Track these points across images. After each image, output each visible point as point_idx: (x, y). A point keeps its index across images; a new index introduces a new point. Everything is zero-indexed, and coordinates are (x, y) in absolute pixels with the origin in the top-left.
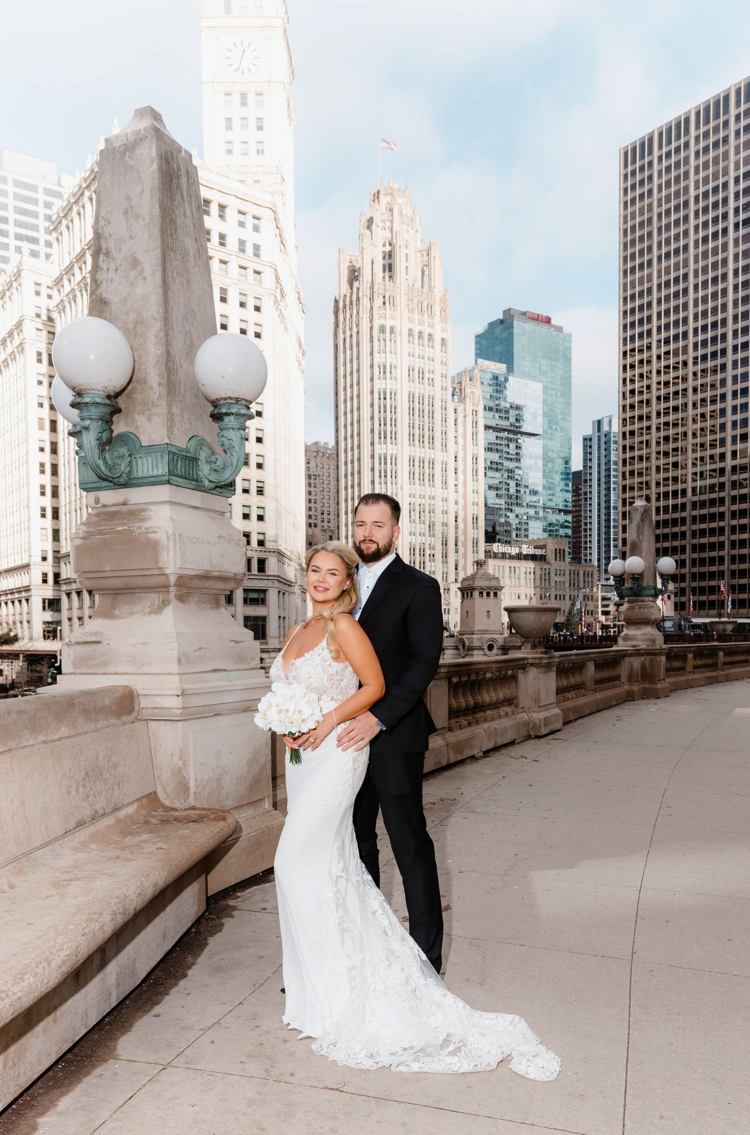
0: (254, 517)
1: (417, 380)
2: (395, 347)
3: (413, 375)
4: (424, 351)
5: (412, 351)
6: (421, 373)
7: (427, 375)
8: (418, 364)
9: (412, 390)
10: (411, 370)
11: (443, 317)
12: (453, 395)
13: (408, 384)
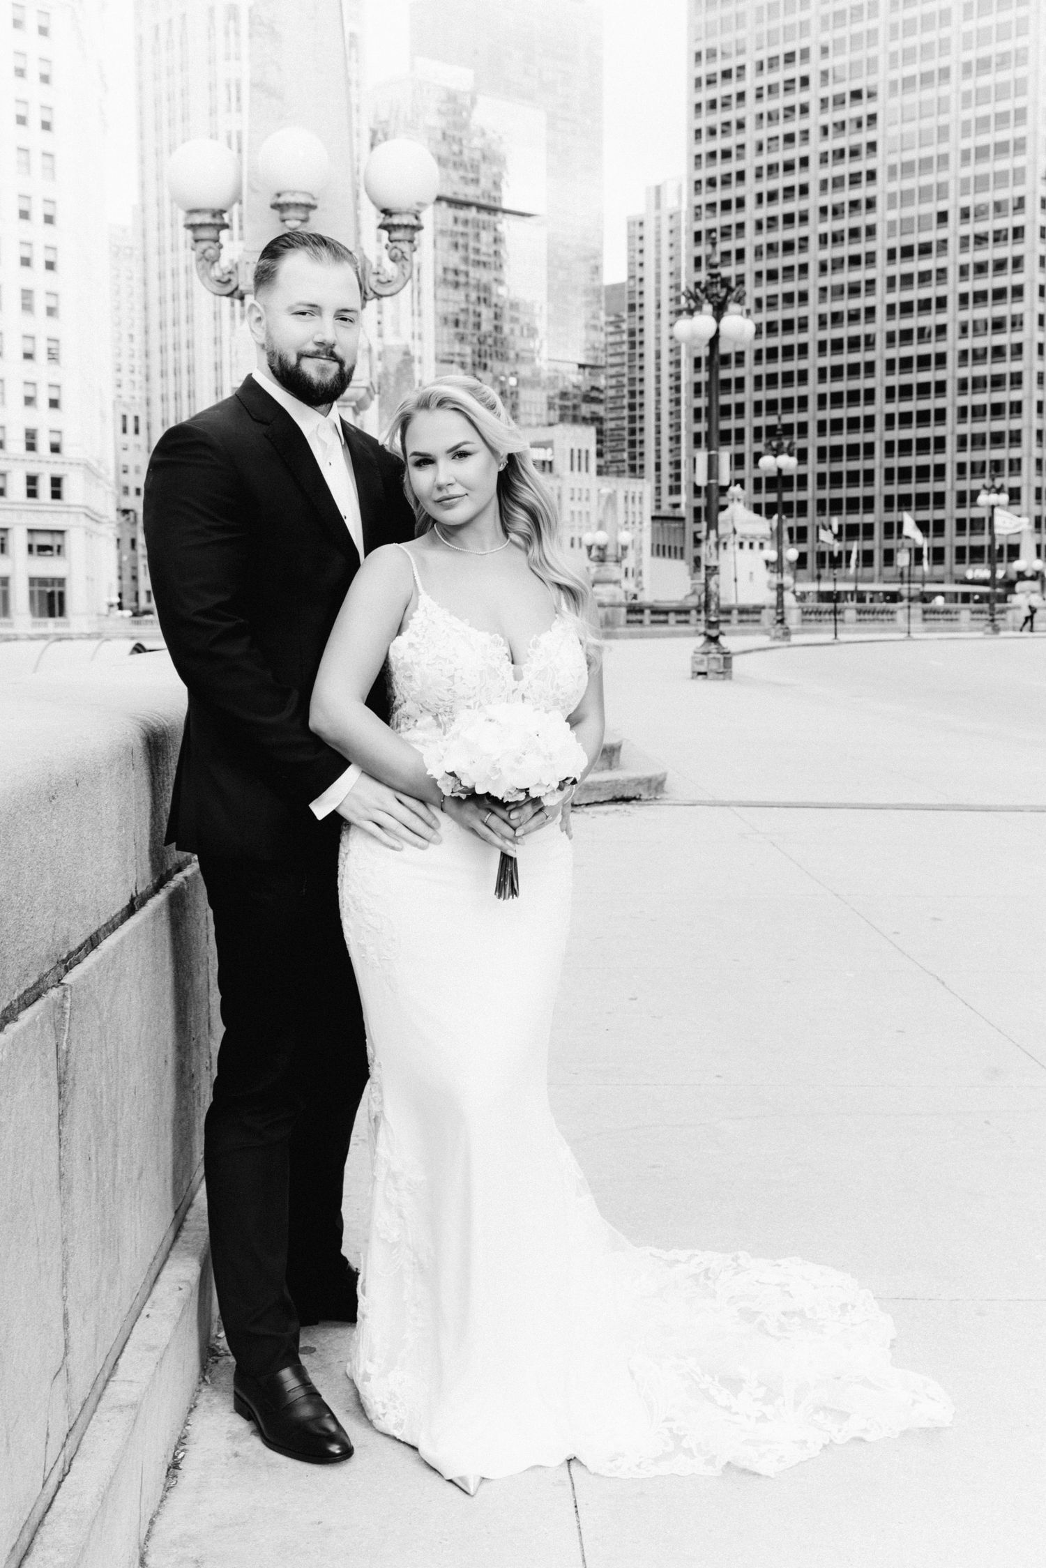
0: (43, 402)
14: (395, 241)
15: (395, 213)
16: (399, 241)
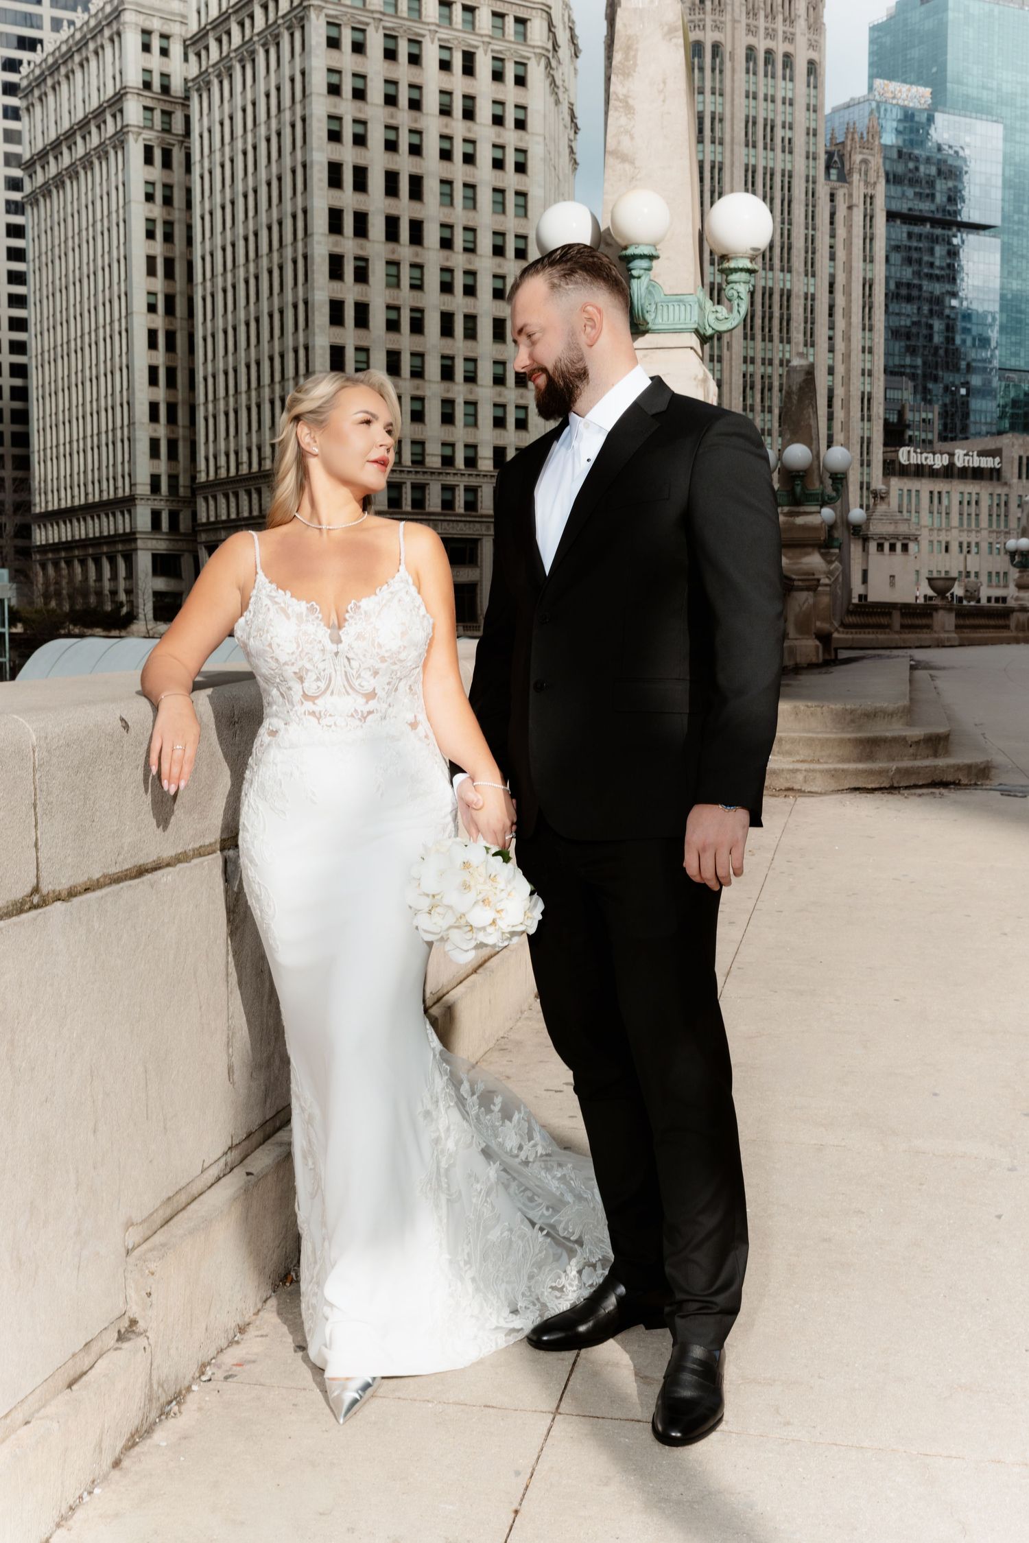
1: (760, 144)
2: (721, 81)
3: (754, 133)
4: (774, 87)
5: (752, 89)
6: (770, 126)
7: (779, 133)
8: (762, 111)
9: (752, 161)
10: (751, 122)
11: (812, 20)
12: (828, 168)
13: (744, 150)
14: (732, 282)
15: (732, 258)
16: (736, 282)
